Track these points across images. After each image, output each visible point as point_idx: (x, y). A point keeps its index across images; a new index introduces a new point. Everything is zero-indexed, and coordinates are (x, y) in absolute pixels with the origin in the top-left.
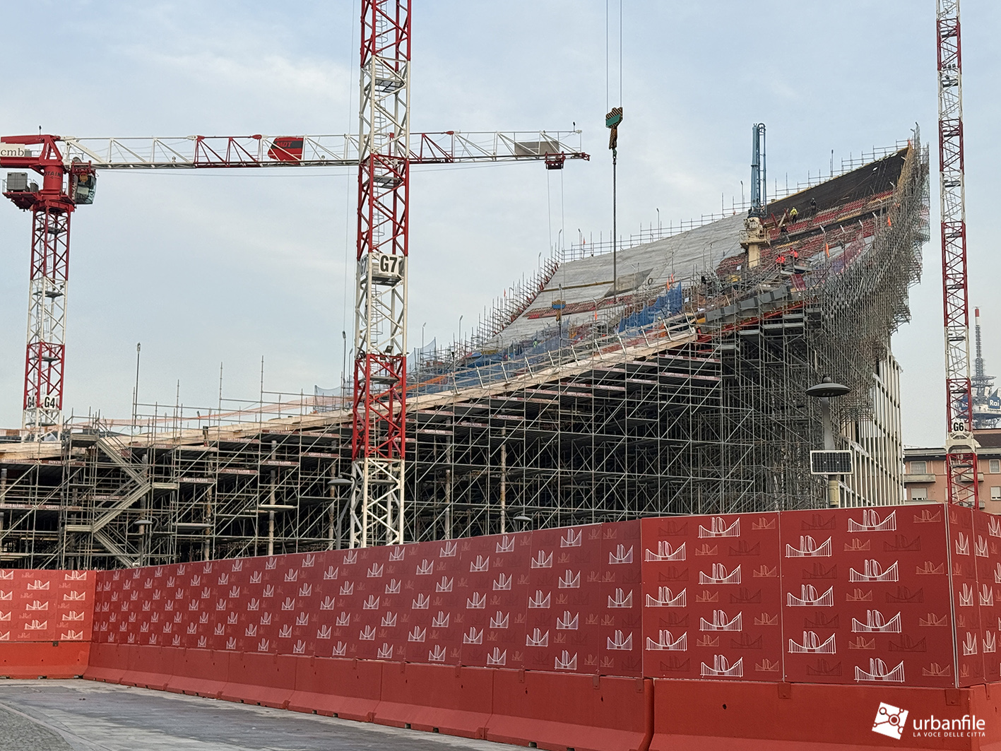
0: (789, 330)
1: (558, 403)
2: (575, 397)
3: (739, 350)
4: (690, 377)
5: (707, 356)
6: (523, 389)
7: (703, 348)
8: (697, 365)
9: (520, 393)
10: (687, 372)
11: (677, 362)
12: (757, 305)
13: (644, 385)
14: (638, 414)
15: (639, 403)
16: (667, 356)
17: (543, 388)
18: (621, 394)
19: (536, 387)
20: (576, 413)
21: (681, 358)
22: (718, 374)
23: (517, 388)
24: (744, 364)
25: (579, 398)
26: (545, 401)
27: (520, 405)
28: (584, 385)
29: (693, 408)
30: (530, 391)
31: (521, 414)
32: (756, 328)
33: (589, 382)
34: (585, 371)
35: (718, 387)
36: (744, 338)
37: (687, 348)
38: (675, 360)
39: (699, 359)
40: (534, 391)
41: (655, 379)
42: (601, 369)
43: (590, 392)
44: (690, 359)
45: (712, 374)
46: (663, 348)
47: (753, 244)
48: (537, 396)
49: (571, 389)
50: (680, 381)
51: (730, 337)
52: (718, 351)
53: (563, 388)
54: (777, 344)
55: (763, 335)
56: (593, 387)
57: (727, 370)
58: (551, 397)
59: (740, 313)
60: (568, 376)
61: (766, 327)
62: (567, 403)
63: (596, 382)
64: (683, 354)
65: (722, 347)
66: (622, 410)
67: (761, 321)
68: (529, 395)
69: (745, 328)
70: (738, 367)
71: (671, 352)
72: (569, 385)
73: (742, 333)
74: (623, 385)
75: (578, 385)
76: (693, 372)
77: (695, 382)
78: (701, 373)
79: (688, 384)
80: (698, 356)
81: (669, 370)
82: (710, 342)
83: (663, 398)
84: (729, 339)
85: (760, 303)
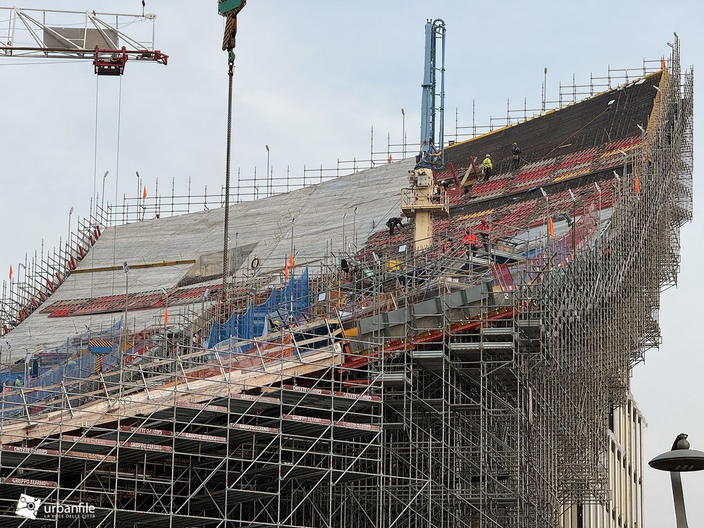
0: (490, 353)
1: (114, 460)
2: (144, 451)
3: (410, 382)
4: (331, 424)
5: (359, 391)
6: (57, 436)
7: (353, 376)
8: (343, 404)
9: (52, 442)
10: (327, 415)
11: (312, 399)
12: (439, 310)
13: (259, 434)
14: (245, 483)
15: (246, 464)
16: (296, 389)
17: (91, 434)
18: (218, 449)
19: (78, 432)
20: (144, 477)
21: (318, 392)
22: (376, 420)
23: (47, 434)
24: (418, 407)
25: (150, 453)
26: (93, 457)
27: (51, 463)
28: (159, 433)
29: (336, 475)
30: (69, 439)
31: (52, 478)
32: (439, 347)
33: (168, 427)
34: (161, 408)
35: (375, 442)
36: (418, 363)
37: (328, 376)
38: (309, 395)
39: (347, 395)
40: (76, 439)
41: (275, 425)
42: (189, 406)
43: (169, 443)
44: (333, 394)
45: (366, 420)
46: (288, 375)
47: (422, 210)
48: (81, 448)
49: (138, 438)
50: (316, 430)
51: (396, 361)
52: (378, 383)
53: (124, 436)
54: (470, 374)
55: (448, 359)
56: (174, 435)
57: (390, 415)
58: (104, 450)
59: (413, 322)
60: (132, 415)
61: (455, 346)
62: (129, 460)
63: (179, 428)
64: (320, 385)
65: (383, 376)
66: (219, 477)
67: (447, 337)
68: (66, 446)
69: (421, 348)
70: (408, 410)
71: (301, 382)
72: (135, 430)
73: (416, 354)
74: (223, 434)
75: (149, 432)
76: (337, 416)
77: (340, 433)
78: (349, 418)
79: (328, 435)
80: (344, 390)
81: (298, 412)
82: (365, 368)
83: (287, 457)
84: (394, 363)
85: (445, 308)
